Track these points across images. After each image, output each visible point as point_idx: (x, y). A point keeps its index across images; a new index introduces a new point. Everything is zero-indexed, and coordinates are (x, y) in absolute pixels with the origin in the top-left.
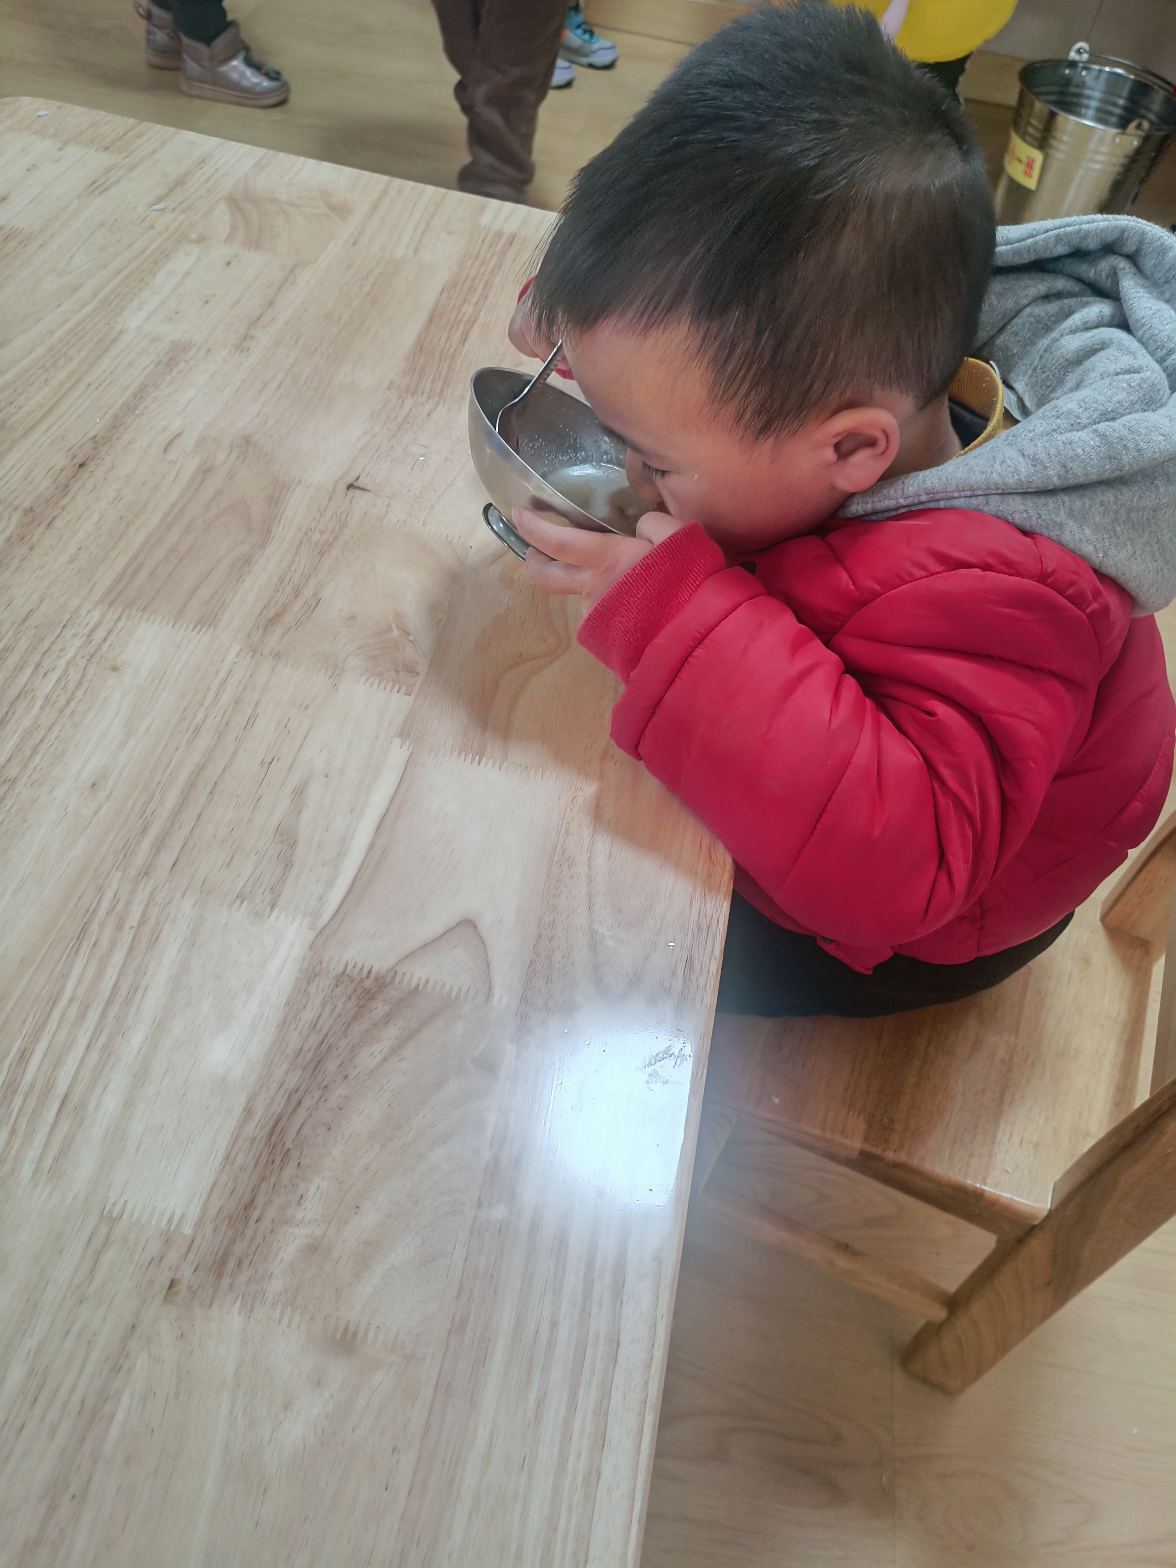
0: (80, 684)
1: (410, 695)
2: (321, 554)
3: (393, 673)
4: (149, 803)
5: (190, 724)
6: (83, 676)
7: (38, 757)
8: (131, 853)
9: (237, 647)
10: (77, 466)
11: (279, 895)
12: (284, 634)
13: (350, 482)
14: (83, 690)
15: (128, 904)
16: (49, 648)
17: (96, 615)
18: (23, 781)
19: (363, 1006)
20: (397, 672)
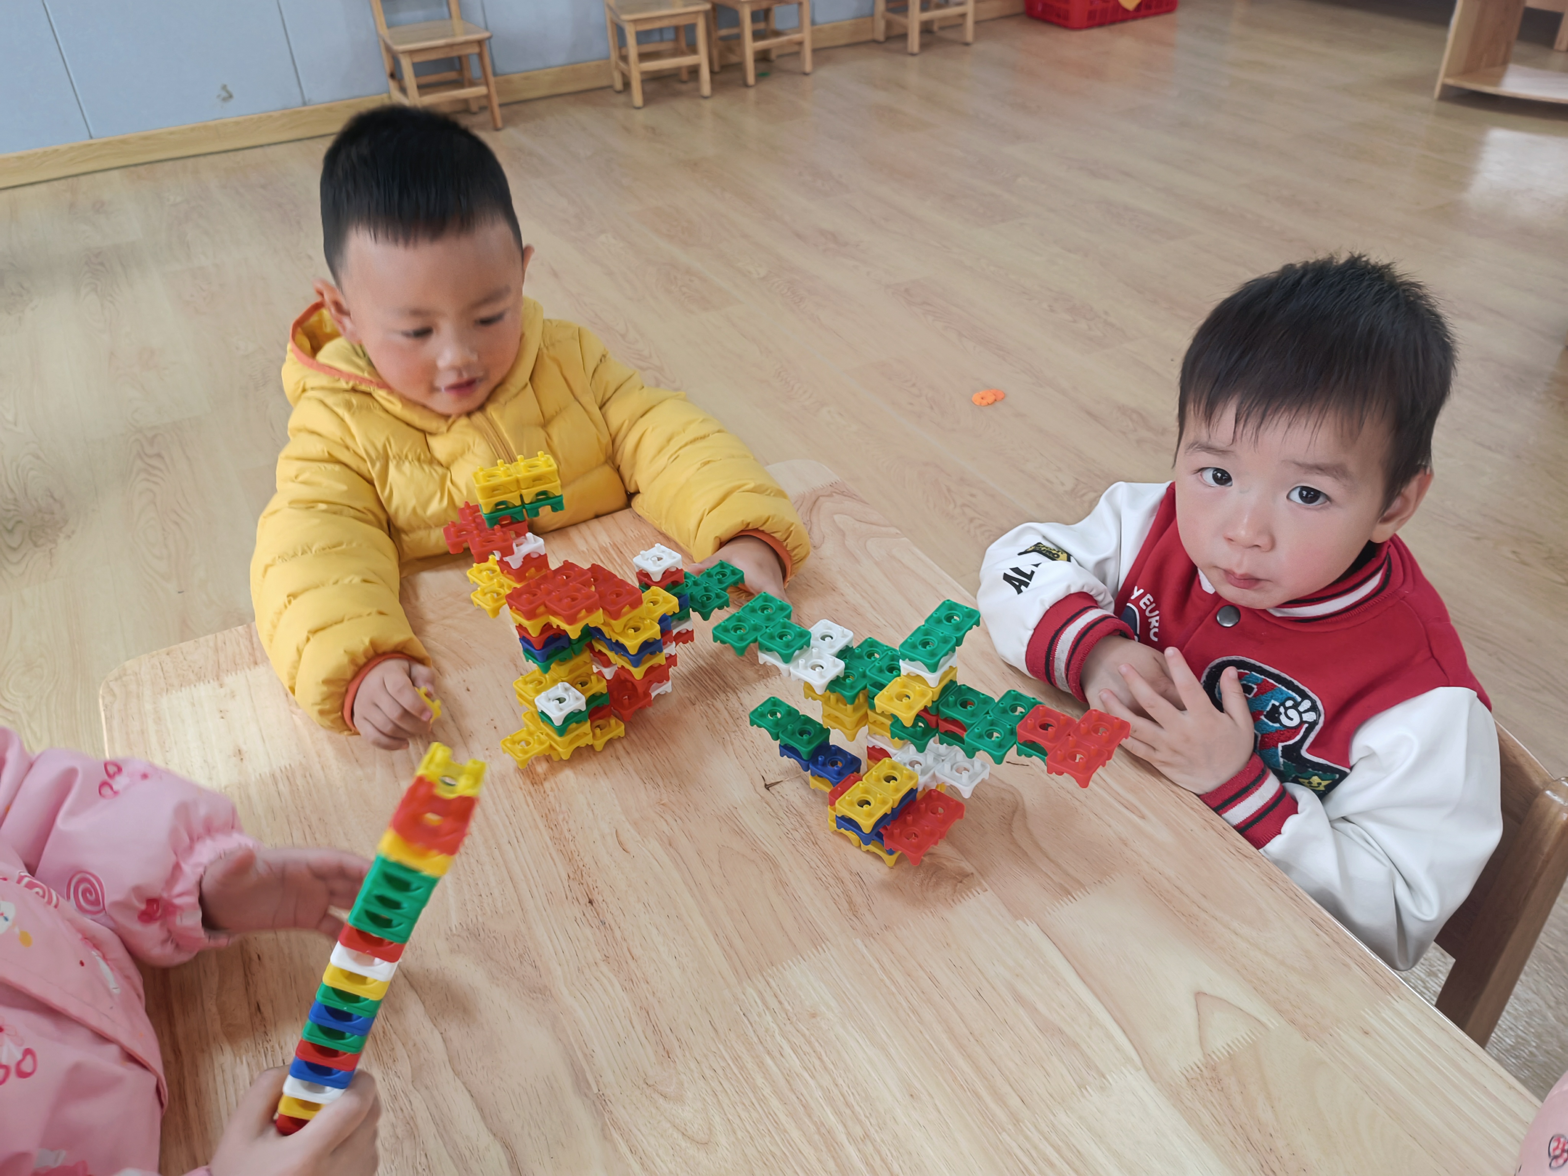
0: (809, 1043)
1: (987, 890)
2: (815, 843)
3: (959, 885)
4: (956, 1078)
5: (905, 1012)
6: (804, 1036)
7: (857, 1108)
8: (992, 1117)
9: (859, 942)
10: (588, 904)
11: (1097, 1067)
12: (870, 910)
13: (763, 784)
14: (817, 1044)
15: (1036, 1148)
16: (758, 1036)
17: (750, 991)
18: (872, 1131)
19: (1222, 1088)
20: (961, 882)
